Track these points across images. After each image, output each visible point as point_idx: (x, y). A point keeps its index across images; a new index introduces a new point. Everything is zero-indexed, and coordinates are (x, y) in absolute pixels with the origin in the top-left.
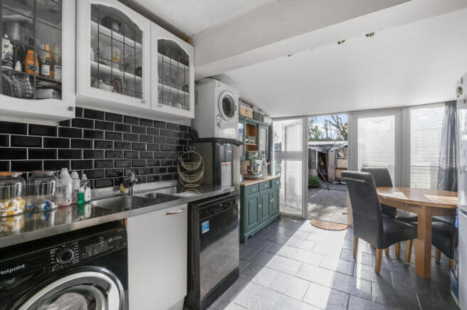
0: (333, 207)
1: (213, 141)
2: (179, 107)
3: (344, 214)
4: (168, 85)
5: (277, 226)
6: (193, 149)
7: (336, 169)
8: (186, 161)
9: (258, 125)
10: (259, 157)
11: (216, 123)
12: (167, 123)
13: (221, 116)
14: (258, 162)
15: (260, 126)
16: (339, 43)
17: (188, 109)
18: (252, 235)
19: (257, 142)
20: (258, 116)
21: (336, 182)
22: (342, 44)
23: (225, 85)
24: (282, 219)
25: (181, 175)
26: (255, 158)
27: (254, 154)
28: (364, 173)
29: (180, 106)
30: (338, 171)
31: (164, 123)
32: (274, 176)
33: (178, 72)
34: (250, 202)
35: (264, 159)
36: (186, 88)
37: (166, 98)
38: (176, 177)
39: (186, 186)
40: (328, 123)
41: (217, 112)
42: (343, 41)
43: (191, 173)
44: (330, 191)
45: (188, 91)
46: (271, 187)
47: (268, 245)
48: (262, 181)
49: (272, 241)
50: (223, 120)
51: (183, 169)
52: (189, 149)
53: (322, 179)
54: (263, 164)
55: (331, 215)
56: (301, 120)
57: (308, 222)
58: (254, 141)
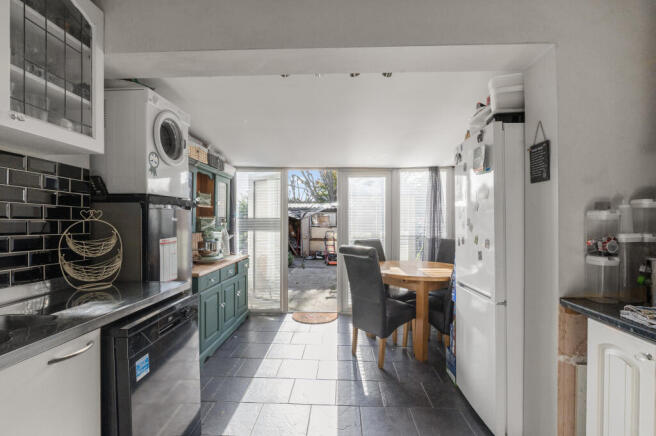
0: (313, 291)
1: (143, 200)
2: (65, 127)
3: (327, 298)
4: (39, 75)
5: (247, 330)
6: (96, 215)
7: (311, 239)
8: (78, 238)
9: (214, 175)
10: (217, 228)
11: (148, 166)
12: (30, 158)
13: (158, 155)
14: (217, 234)
15: (218, 178)
16: (352, 75)
17: (90, 134)
18: (211, 355)
19: (214, 203)
20: (215, 161)
21: (310, 257)
22: (356, 78)
23: (166, 101)
24: (252, 319)
25: (68, 268)
26: (211, 229)
27: (210, 221)
28: (358, 247)
29: (70, 124)
30: (312, 242)
31: (23, 156)
32: (238, 256)
33: (64, 51)
34: (207, 301)
35: (225, 230)
36: (84, 89)
37: (34, 103)
38: (54, 273)
39: (79, 288)
40: (296, 179)
41: (150, 148)
42: (357, 75)
43: (90, 262)
44: (306, 269)
45: (89, 97)
46: (237, 273)
47: (238, 366)
48: (223, 265)
49: (243, 358)
50: (161, 162)
51: (71, 256)
52: (87, 215)
53: (293, 253)
54: (223, 238)
55: (313, 301)
56: (278, 174)
57: (289, 318)
58: (209, 201)
